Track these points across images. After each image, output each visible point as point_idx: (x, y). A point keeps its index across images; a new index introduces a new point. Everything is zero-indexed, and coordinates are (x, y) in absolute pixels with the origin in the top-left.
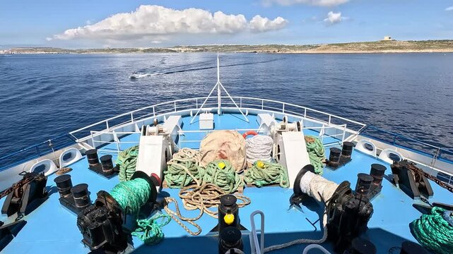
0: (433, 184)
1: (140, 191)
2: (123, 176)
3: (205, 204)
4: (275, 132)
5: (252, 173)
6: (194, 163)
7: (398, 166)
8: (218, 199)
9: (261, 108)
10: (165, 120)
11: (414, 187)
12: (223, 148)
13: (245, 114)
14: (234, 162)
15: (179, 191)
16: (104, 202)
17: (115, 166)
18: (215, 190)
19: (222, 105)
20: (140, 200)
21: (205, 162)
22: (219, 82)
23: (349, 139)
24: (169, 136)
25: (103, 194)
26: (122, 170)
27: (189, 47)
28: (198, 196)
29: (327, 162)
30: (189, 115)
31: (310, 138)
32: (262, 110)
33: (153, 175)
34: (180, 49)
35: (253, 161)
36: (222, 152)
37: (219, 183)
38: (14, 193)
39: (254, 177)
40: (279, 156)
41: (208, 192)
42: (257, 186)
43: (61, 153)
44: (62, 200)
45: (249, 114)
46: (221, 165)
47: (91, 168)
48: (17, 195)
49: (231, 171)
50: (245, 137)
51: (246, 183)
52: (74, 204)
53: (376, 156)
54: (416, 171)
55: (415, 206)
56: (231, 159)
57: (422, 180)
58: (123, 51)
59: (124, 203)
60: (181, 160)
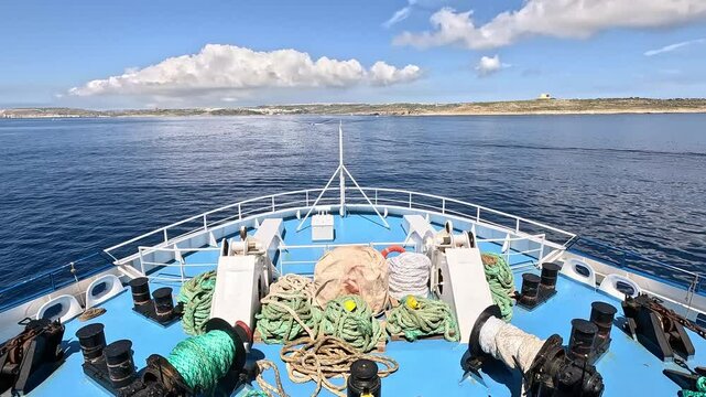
0: (693, 336)
1: (218, 354)
2: (190, 323)
3: (324, 372)
4: (435, 249)
5: (399, 317)
6: (305, 300)
7: (634, 305)
8: (345, 362)
9: (407, 205)
10: (257, 225)
11: (663, 340)
12: (352, 276)
13: (382, 214)
14: (369, 299)
15: (281, 348)
16: (158, 374)
17: (175, 304)
18: (340, 348)
19: (347, 202)
20: (218, 369)
21: (323, 298)
22: (341, 166)
23: (550, 259)
24: (265, 255)
25: (157, 361)
26: (187, 312)
27: (280, 107)
28: (311, 358)
29: (517, 297)
30: (295, 217)
31: (489, 258)
32: (410, 209)
33: (240, 325)
34: (267, 110)
35: (400, 296)
36: (351, 282)
37: (346, 336)
38: (8, 356)
39: (402, 325)
40: (441, 287)
41: (328, 351)
42: (408, 340)
43: (89, 283)
44: (87, 368)
45: (389, 215)
46: (349, 305)
47: (137, 309)
48: (13, 360)
49: (367, 315)
50: (385, 255)
51: (389, 334)
52: (108, 375)
53: (595, 286)
54: (664, 312)
55: (666, 373)
56: (364, 293)
57: (675, 329)
58: (180, 112)
59: (190, 375)
60: (283, 296)
